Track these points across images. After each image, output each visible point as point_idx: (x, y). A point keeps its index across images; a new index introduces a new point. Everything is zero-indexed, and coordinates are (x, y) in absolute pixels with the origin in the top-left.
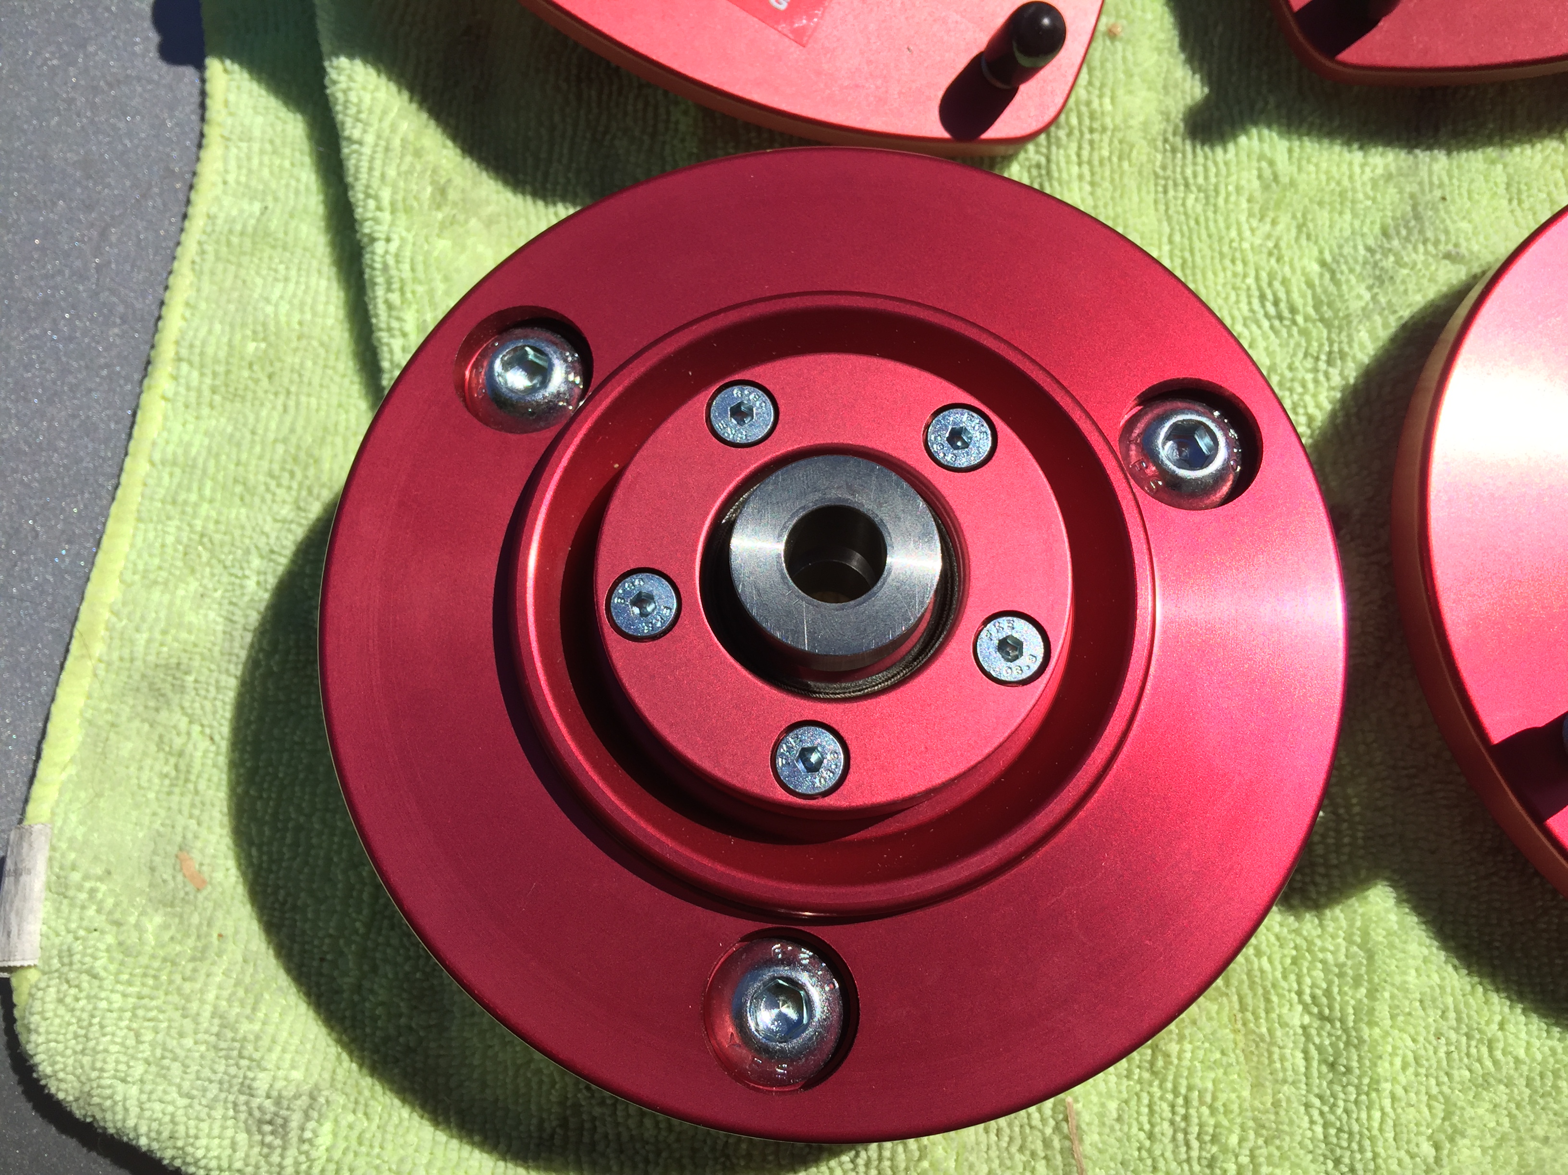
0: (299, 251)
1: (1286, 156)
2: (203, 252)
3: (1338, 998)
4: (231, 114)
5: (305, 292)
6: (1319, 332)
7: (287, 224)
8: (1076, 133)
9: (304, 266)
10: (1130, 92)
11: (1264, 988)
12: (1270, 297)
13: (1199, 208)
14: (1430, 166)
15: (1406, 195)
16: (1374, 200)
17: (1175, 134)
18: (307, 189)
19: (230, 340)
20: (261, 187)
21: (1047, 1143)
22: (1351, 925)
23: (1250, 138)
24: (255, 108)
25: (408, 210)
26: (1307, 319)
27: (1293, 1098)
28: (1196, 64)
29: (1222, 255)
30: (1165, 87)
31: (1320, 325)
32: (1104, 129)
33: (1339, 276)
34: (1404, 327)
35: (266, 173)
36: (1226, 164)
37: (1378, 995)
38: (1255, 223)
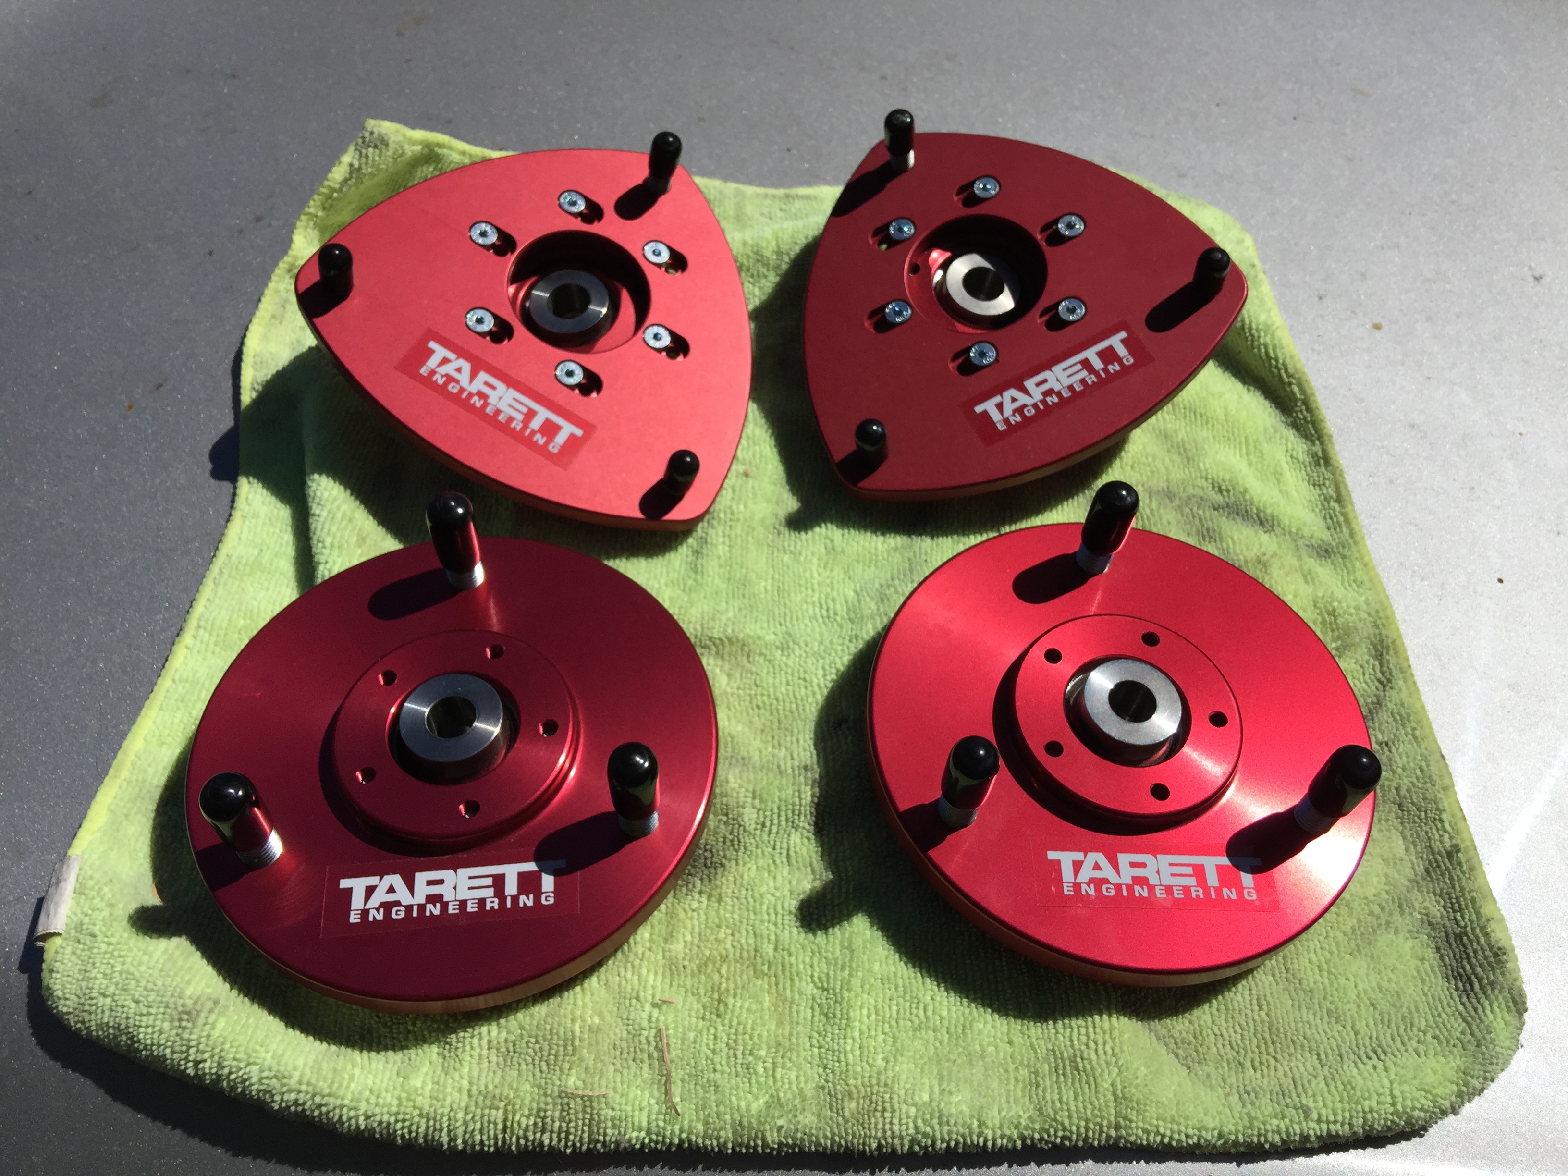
1: (840, 538)
2: (221, 573)
3: (833, 977)
4: (249, 505)
6: (847, 625)
7: (273, 560)
10: (755, 503)
11: (792, 973)
12: (825, 606)
13: (790, 561)
14: (922, 545)
15: (907, 559)
17: (779, 525)
18: (287, 543)
19: (230, 617)
20: (260, 542)
21: (650, 1056)
22: (843, 937)
23: (820, 529)
24: (263, 502)
25: (340, 547)
26: (842, 618)
27: (802, 1033)
28: (795, 491)
29: (800, 585)
30: (775, 503)
31: (848, 621)
32: (738, 520)
33: (862, 597)
35: (264, 534)
36: (807, 540)
37: (855, 974)
38: (820, 570)
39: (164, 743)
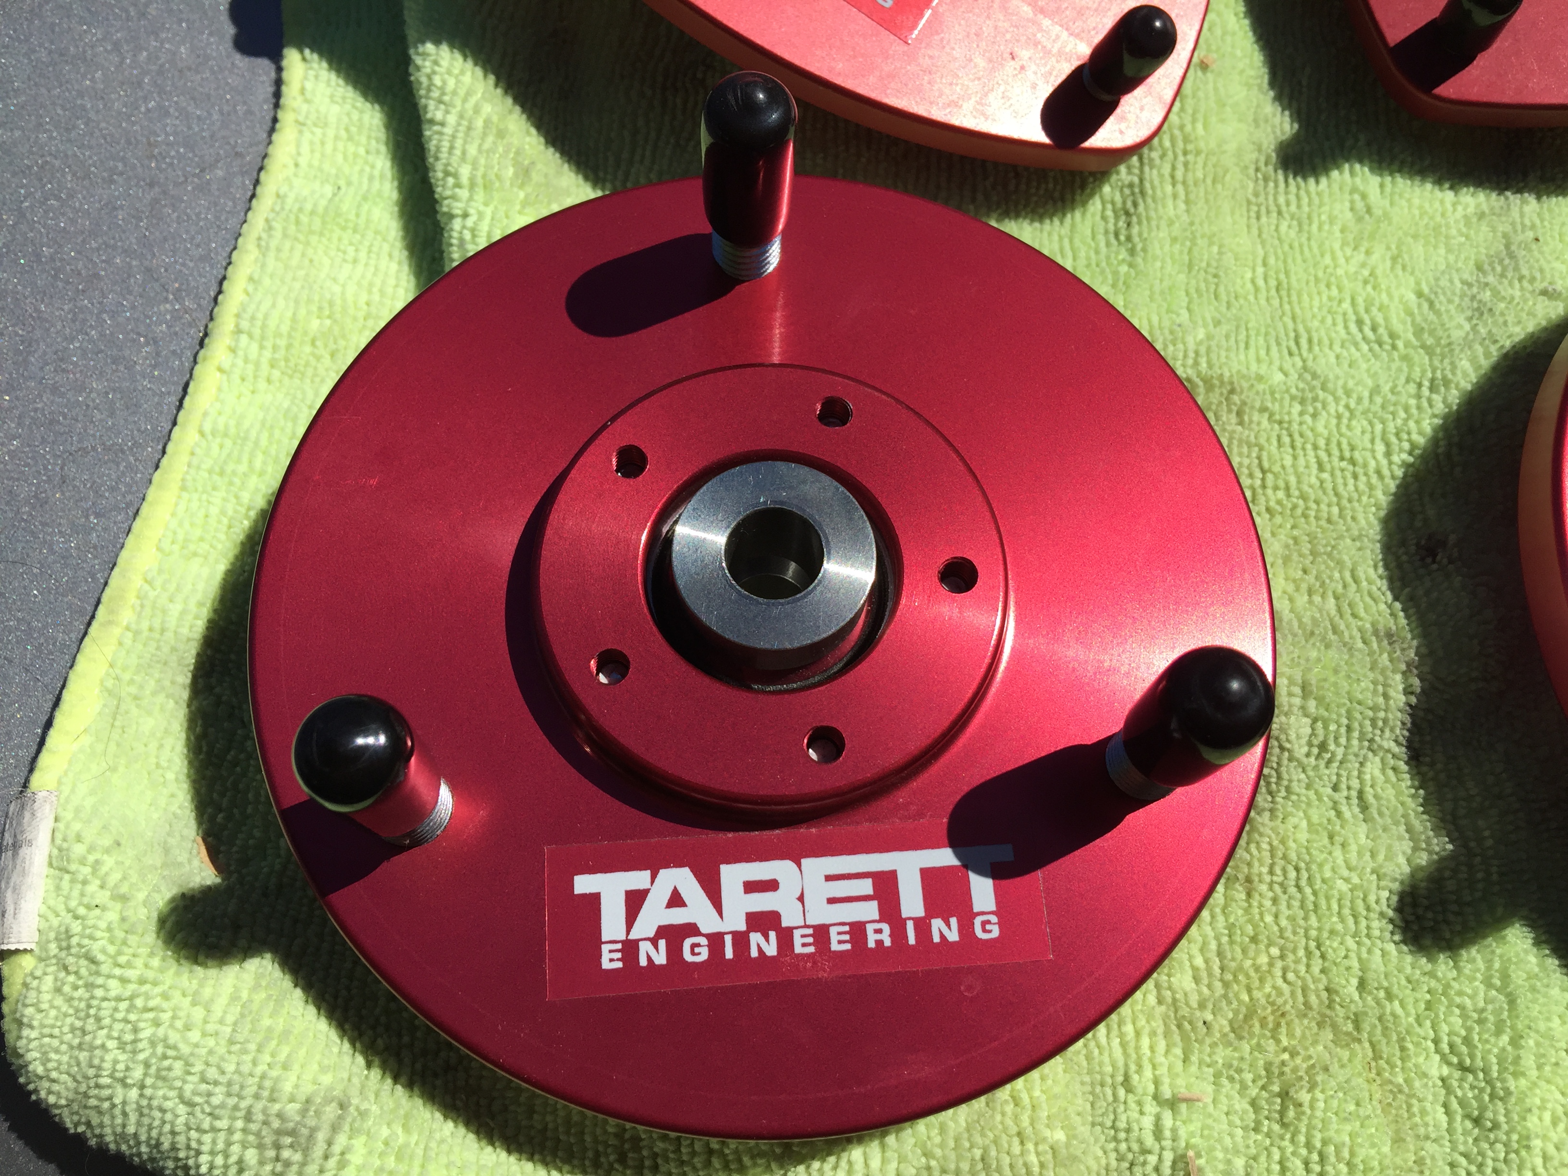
0: (370, 234)
1: (1378, 190)
2: (270, 228)
3: (1480, 1046)
4: (307, 101)
5: (375, 274)
6: (1421, 358)
7: (359, 206)
8: (1170, 154)
9: (375, 249)
10: (1222, 121)
11: (1399, 1033)
12: (1368, 321)
13: (1293, 234)
14: (1521, 208)
15: (1500, 234)
16: (1467, 237)
17: (1266, 164)
18: (382, 176)
19: (294, 314)
20: (334, 171)
22: (1489, 968)
23: (1341, 173)
24: (332, 97)
25: (487, 186)
26: (1407, 344)
27: (1437, 1156)
28: (1286, 101)
29: (1317, 280)
30: (1256, 121)
31: (1421, 351)
32: (1198, 152)
33: (1438, 306)
34: (1506, 356)
35: (340, 158)
36: (1318, 194)
37: (1523, 1042)
38: (1348, 251)
39: (195, 554)
